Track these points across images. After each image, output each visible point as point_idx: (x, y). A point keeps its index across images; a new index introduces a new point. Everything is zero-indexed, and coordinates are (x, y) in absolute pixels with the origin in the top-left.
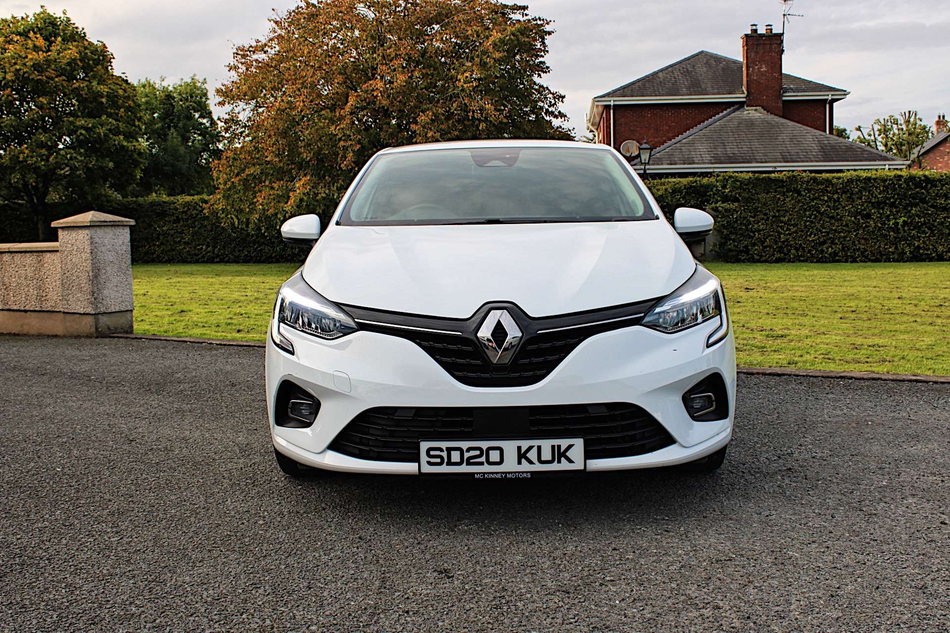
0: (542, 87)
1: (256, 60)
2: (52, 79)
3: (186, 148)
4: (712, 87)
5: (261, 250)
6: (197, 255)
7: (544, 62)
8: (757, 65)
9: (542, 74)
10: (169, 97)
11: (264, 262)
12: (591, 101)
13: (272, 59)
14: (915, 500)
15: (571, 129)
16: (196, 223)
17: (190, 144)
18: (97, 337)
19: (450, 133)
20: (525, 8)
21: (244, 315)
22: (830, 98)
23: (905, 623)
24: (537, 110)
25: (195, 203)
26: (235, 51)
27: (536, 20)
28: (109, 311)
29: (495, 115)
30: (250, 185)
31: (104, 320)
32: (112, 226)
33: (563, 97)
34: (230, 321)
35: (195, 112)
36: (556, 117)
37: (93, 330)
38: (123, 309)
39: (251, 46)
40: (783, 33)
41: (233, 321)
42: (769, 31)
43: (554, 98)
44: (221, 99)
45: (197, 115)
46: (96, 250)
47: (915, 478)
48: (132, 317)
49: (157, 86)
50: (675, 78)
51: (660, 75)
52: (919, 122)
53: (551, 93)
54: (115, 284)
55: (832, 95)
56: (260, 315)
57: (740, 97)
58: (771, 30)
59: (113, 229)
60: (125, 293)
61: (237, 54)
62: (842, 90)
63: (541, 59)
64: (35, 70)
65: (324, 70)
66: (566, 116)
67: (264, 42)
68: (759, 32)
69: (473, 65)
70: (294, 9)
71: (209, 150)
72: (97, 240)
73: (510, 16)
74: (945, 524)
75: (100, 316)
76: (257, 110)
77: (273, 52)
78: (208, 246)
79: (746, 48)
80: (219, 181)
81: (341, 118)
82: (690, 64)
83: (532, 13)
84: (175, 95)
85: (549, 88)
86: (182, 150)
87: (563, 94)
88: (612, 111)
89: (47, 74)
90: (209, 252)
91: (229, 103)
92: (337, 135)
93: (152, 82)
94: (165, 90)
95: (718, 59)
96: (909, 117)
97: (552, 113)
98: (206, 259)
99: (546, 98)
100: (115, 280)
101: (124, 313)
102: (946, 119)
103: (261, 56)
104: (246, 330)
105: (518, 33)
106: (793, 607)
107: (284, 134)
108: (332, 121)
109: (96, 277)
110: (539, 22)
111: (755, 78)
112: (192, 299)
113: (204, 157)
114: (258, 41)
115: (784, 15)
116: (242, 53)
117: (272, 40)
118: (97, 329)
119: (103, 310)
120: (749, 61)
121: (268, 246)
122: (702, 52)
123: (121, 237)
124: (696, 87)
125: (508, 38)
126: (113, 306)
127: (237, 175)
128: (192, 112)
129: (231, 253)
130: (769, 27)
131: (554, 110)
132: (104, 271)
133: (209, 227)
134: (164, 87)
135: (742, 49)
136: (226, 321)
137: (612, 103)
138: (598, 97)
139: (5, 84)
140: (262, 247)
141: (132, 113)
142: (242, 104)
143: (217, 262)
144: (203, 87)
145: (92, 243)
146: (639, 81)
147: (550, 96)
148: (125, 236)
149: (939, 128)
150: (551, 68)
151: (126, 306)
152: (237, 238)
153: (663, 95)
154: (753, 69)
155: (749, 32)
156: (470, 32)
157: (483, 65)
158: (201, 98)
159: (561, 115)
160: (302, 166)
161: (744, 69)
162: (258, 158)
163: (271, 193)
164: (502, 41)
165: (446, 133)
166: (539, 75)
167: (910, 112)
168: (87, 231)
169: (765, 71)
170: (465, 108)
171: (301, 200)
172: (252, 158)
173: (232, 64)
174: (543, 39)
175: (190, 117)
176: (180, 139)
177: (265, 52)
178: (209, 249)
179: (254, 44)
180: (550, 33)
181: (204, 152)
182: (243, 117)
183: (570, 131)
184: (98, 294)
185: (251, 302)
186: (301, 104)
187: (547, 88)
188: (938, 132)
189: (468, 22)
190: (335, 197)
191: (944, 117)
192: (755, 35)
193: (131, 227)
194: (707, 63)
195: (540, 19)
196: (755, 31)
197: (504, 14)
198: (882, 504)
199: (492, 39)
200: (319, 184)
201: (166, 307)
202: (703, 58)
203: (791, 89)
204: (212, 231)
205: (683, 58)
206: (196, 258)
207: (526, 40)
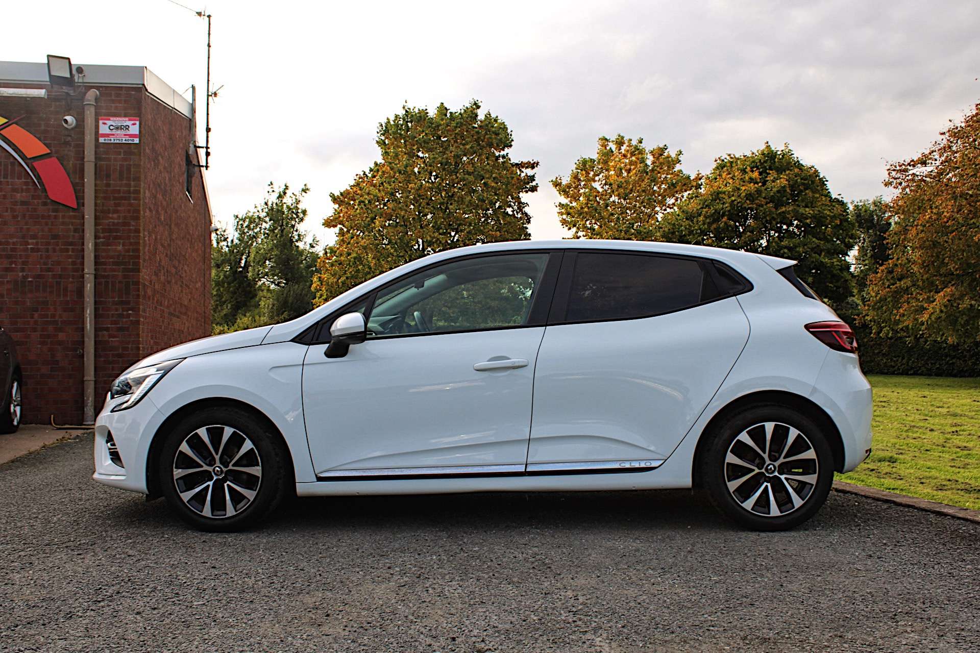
2: (762, 206)
11: (955, 376)
64: (747, 199)
89: (757, 201)
121: (960, 359)
129: (924, 365)
139: (723, 213)
141: (843, 231)
143: (911, 375)
173: (887, 180)
206: (892, 370)
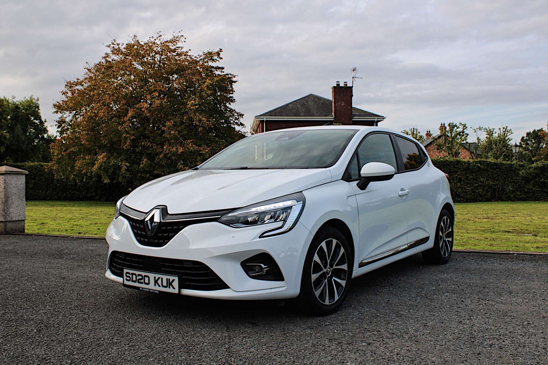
0: (232, 109)
1: (78, 90)
3: (25, 137)
4: (317, 112)
5: (73, 193)
6: (36, 196)
7: (232, 97)
8: (339, 102)
9: (231, 103)
10: (17, 107)
12: (254, 118)
13: (85, 89)
14: (449, 294)
15: (246, 132)
16: (37, 177)
17: (28, 134)
18: (5, 234)
19: (183, 132)
20: (223, 68)
21: (79, 226)
22: (376, 120)
23: (456, 333)
24: (228, 122)
25: (36, 166)
26: (66, 84)
27: (228, 75)
28: (13, 220)
29: (207, 124)
30: (72, 157)
31: (9, 225)
32: (16, 174)
33: (243, 115)
34: (72, 228)
35: (31, 116)
36: (239, 125)
37: (3, 230)
38: (20, 219)
39: (75, 82)
40: (352, 87)
41: (74, 229)
42: (345, 85)
43: (238, 115)
44: (56, 110)
45: (32, 118)
46: (7, 187)
47: (447, 286)
48: (24, 224)
49: (10, 101)
50: (297, 107)
51: (290, 105)
52: (418, 134)
53: (236, 113)
54: (16, 206)
55: (377, 119)
56: (88, 225)
57: (331, 118)
58: (347, 85)
59: (17, 176)
60: (21, 210)
61: (67, 85)
62: (382, 116)
63: (231, 95)
65: (115, 96)
66: (244, 125)
67: (82, 80)
68: (340, 85)
69: (195, 97)
70: (98, 63)
71: (39, 138)
72: (8, 181)
73: (214, 72)
74: (463, 302)
75: (8, 223)
76: (76, 117)
77: (87, 85)
78: (43, 191)
79: (334, 93)
80: (54, 154)
81: (124, 122)
82: (305, 100)
83: (226, 71)
84: (20, 106)
85: (235, 110)
86: (23, 138)
87: (243, 114)
88: (265, 124)
90: (43, 194)
91: (60, 112)
92: (122, 131)
93: (7, 98)
94: (14, 104)
95: (319, 98)
96: (414, 131)
97: (237, 123)
98: (41, 198)
99: (234, 115)
100: (16, 203)
101: (20, 222)
102: (431, 132)
103: (79, 87)
104: (84, 233)
105: (220, 81)
106: (410, 330)
107: (92, 129)
108: (119, 124)
109: (6, 201)
110: (230, 76)
111: (339, 109)
112: (45, 217)
113: (36, 141)
114: (78, 79)
115: (353, 77)
116: (70, 85)
117: (86, 79)
118: (5, 230)
119: (9, 219)
120: (336, 100)
122: (311, 94)
123: (21, 180)
124: (308, 113)
125: (214, 83)
126: (14, 217)
127: (65, 151)
128: (30, 116)
130: (346, 83)
131: (238, 121)
132: (11, 198)
133: (44, 180)
134: (14, 102)
135: (332, 94)
136: (70, 228)
137: (265, 119)
138: (257, 116)
140: (74, 192)
142: (67, 113)
144: (37, 102)
145: (5, 183)
146: (279, 108)
147: (236, 114)
148: (23, 179)
149: (428, 137)
150: (236, 100)
151: (22, 218)
152: (60, 186)
153: (291, 116)
154: (338, 104)
155: (336, 85)
156: (195, 80)
157: (201, 97)
158: (35, 109)
159: (242, 124)
160: (102, 147)
161: (333, 104)
162: (76, 142)
163: (84, 161)
164: (211, 85)
165: (181, 132)
166: (230, 104)
167: (414, 128)
168: (2, 176)
169: (343, 105)
170: (191, 120)
171: (101, 166)
172: (73, 142)
173: (64, 91)
174: (232, 85)
175: (29, 119)
176: (22, 131)
177: (82, 85)
178: (43, 192)
179: (76, 81)
180: (235, 82)
181: (36, 139)
182: (68, 120)
183: (245, 133)
184: (7, 211)
185: (80, 219)
186: (102, 114)
187: (234, 110)
188: (427, 139)
189: (194, 74)
190: (119, 164)
191: (429, 131)
192: (338, 87)
193: (26, 175)
194: (314, 101)
195: (230, 74)
196: (338, 85)
197: (211, 71)
198: (435, 296)
199: (206, 84)
200: (110, 157)
201: (32, 221)
202: (312, 98)
203: (357, 115)
204: (45, 182)
205: (301, 97)
207: (224, 85)
